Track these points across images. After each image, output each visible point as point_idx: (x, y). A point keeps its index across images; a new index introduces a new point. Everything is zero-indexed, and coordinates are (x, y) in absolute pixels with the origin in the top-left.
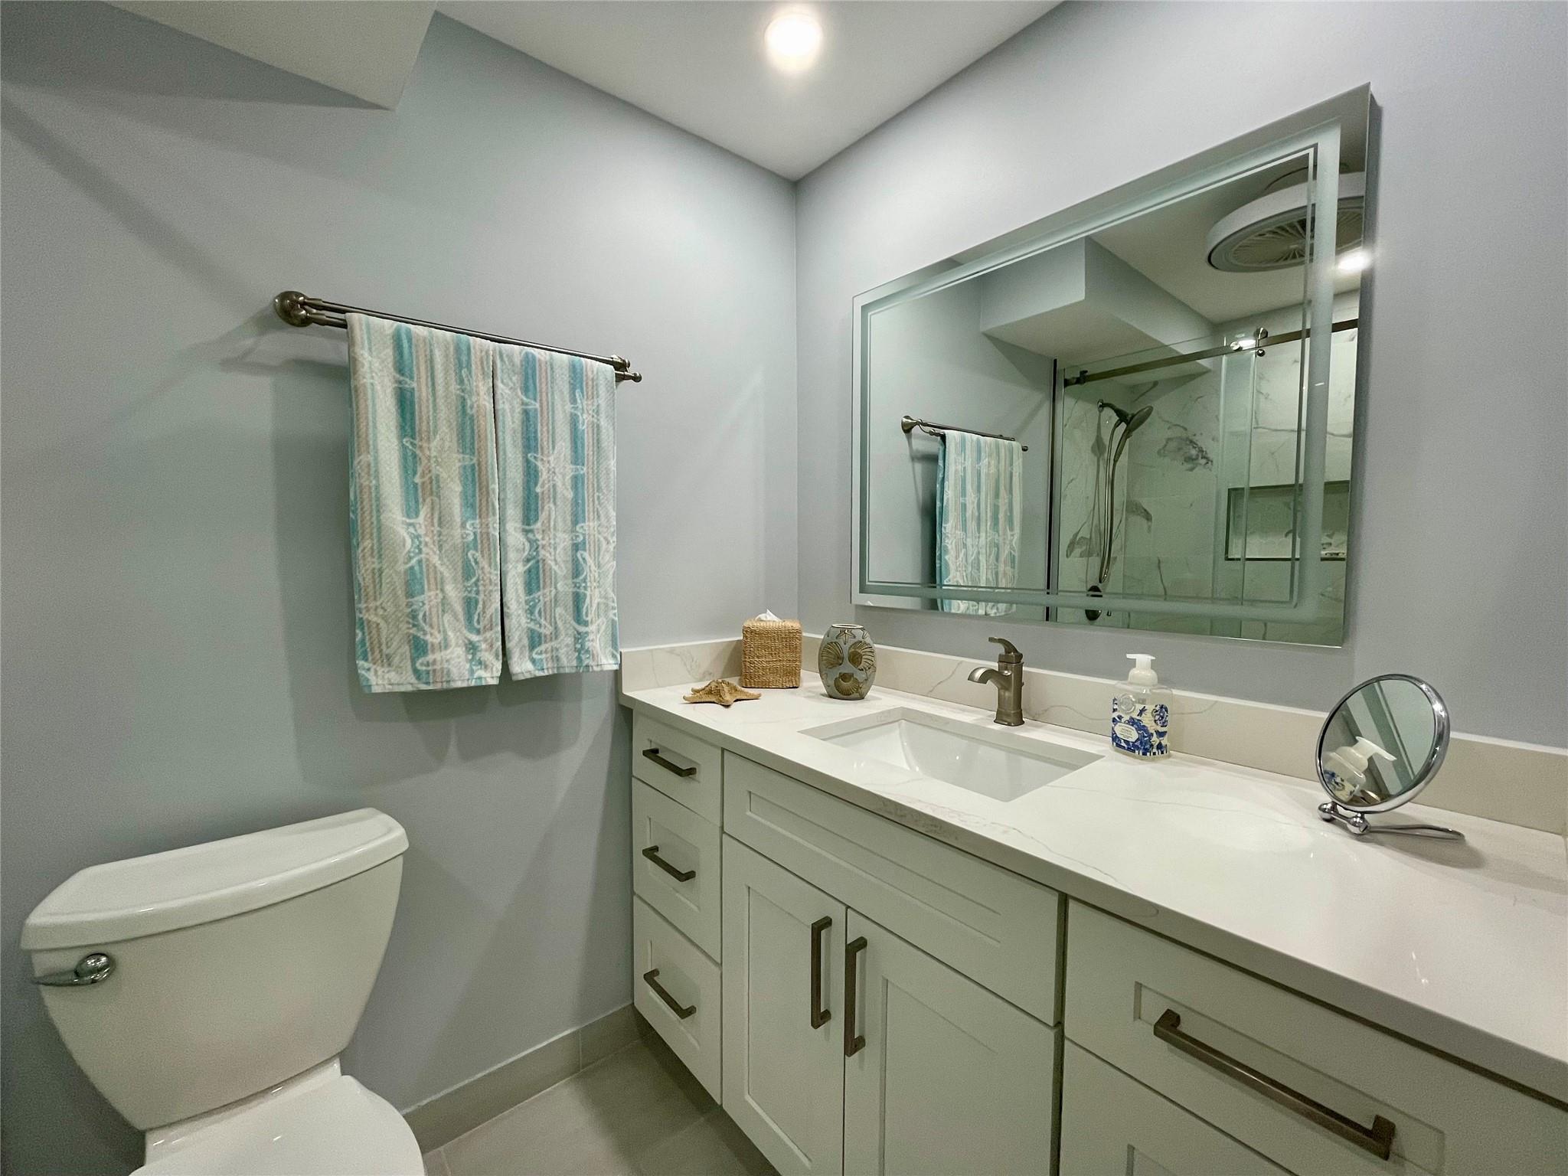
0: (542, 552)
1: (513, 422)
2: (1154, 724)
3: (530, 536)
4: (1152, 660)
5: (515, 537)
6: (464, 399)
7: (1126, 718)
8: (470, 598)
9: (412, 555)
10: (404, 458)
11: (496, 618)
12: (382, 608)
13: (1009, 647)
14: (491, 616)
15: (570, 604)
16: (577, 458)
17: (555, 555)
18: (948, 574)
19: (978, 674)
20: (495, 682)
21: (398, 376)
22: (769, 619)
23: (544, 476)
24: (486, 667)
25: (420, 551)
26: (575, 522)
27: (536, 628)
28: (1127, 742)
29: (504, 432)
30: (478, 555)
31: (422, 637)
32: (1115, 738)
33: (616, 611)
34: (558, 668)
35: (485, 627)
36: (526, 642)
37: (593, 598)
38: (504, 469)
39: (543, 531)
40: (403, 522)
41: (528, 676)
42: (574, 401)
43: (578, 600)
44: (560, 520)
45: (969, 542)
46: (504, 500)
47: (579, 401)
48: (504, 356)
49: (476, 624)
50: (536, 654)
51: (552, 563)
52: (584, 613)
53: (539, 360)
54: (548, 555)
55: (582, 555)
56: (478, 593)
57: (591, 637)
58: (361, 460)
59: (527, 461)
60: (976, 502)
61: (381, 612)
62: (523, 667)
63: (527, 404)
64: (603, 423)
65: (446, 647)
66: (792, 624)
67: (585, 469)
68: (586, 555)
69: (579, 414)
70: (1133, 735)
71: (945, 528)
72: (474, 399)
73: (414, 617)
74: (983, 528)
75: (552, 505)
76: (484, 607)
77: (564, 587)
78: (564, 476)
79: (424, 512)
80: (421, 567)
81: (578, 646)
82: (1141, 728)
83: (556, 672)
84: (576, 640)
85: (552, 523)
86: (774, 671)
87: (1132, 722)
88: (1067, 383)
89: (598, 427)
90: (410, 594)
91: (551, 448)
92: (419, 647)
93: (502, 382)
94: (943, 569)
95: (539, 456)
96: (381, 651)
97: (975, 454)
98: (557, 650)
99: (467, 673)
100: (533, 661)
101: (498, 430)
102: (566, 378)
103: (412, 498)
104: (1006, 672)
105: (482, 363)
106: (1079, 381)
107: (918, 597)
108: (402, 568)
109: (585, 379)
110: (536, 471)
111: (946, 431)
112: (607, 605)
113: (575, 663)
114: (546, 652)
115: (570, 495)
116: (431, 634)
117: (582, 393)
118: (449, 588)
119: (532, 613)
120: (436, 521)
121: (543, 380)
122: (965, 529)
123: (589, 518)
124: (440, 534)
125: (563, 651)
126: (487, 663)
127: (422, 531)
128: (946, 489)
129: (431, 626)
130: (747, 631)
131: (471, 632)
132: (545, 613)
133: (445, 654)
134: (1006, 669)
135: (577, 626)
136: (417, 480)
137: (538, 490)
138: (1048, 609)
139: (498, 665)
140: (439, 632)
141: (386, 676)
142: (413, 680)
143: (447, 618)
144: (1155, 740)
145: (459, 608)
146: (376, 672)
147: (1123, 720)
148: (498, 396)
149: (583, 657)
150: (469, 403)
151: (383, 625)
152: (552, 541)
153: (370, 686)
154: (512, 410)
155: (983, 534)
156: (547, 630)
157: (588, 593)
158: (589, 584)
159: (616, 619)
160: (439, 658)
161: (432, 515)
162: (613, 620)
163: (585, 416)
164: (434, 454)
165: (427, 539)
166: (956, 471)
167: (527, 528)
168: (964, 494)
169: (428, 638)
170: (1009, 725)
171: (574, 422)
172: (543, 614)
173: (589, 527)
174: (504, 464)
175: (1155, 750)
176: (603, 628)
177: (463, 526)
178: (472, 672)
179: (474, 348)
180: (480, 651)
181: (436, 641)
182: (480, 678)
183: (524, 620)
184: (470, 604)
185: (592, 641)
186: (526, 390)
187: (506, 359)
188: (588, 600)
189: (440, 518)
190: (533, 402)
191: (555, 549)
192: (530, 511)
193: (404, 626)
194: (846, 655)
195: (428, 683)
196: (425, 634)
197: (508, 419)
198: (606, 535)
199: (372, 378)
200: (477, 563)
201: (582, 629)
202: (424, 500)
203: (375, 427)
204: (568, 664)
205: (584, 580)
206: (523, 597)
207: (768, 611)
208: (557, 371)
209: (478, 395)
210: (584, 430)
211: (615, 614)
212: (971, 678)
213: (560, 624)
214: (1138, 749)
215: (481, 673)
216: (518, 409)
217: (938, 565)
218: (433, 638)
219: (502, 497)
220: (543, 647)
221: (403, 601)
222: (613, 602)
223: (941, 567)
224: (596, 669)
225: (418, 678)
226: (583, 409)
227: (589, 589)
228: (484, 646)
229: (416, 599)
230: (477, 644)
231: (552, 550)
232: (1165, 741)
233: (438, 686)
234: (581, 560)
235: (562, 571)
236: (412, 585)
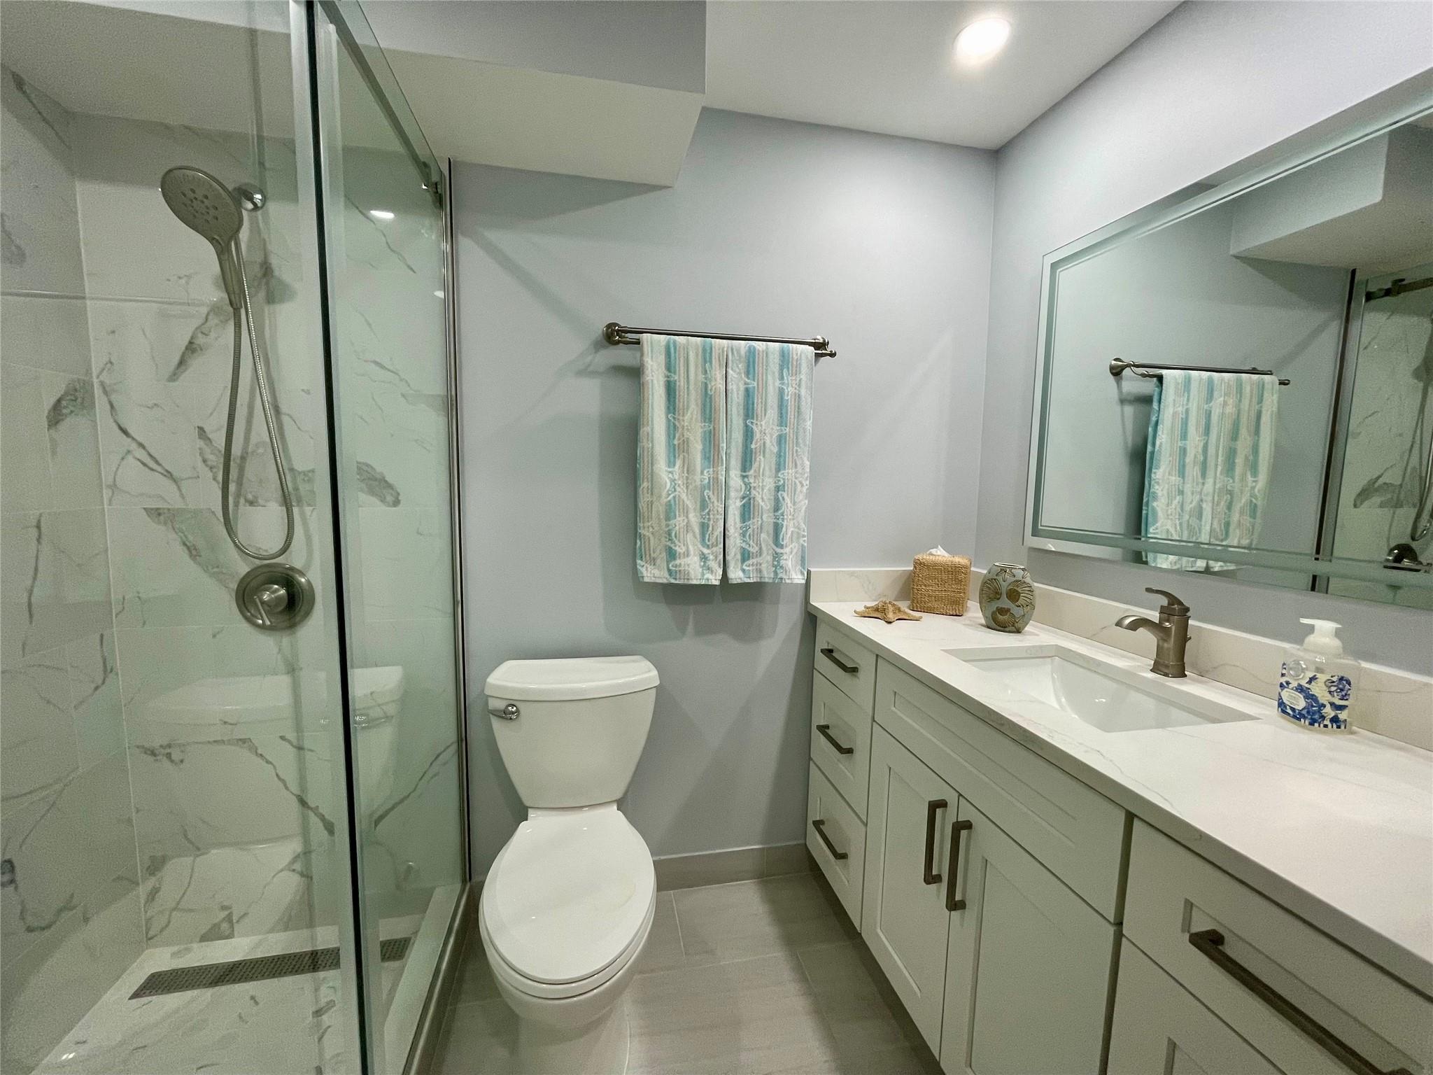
0: (753, 492)
1: (738, 398)
2: (1328, 694)
3: (746, 480)
4: (1337, 629)
5: (735, 480)
6: (706, 384)
7: (1294, 684)
8: (703, 523)
9: (670, 492)
10: (668, 428)
11: (720, 538)
12: (652, 527)
13: (1173, 600)
14: (717, 537)
15: (771, 531)
16: (782, 419)
17: (762, 494)
18: (1155, 521)
19: (1127, 621)
20: (717, 583)
21: (667, 373)
22: (939, 553)
23: (757, 436)
24: (712, 572)
25: (675, 491)
26: (778, 470)
27: (747, 547)
28: (1293, 709)
29: (731, 406)
30: (711, 493)
31: (674, 548)
32: (1281, 704)
33: (806, 539)
34: (761, 578)
35: (712, 544)
36: (739, 557)
37: (789, 528)
38: (731, 432)
39: (755, 477)
40: (666, 471)
41: (739, 581)
42: (782, 378)
43: (777, 528)
44: (767, 468)
45: (1188, 488)
46: (730, 453)
47: (785, 378)
48: (734, 350)
49: (707, 541)
50: (746, 565)
51: (760, 501)
52: (781, 539)
53: (758, 350)
54: (757, 494)
55: (781, 495)
56: (709, 519)
57: (785, 557)
58: (644, 430)
59: (746, 426)
60: (1202, 444)
61: (651, 530)
62: (736, 575)
63: (748, 384)
64: (803, 392)
65: (688, 555)
66: (959, 560)
67: (788, 429)
68: (785, 495)
69: (785, 388)
70: (1300, 704)
71: (1155, 473)
72: (713, 384)
73: (670, 535)
74: (1210, 473)
75: (762, 457)
76: (713, 529)
77: (768, 518)
78: (771, 437)
79: (679, 463)
80: (675, 501)
81: (776, 563)
82: (1310, 697)
83: (759, 581)
84: (774, 558)
85: (761, 471)
86: (937, 599)
87: (1300, 689)
88: (1369, 296)
89: (798, 397)
90: (668, 519)
91: (763, 415)
92: (672, 555)
93: (732, 369)
94: (1150, 515)
95: (754, 421)
96: (650, 555)
97: (1204, 394)
98: (761, 565)
99: (700, 575)
100: (743, 571)
101: (728, 404)
102: (777, 361)
103: (672, 455)
104: (1167, 624)
105: (719, 358)
106: (1388, 293)
108: (664, 500)
109: (790, 360)
110: (752, 432)
111: (1164, 372)
112: (798, 533)
113: (772, 575)
114: (753, 565)
115: (775, 450)
116: (679, 546)
117: (788, 371)
118: (691, 515)
119: (744, 536)
120: (685, 469)
121: (761, 365)
122: (1182, 473)
123: (788, 466)
124: (687, 478)
125: (764, 566)
126: (713, 569)
127: (676, 477)
128: (1159, 433)
129: (679, 541)
130: (919, 564)
131: (704, 547)
132: (753, 536)
133: (688, 560)
134: (1168, 621)
135: (775, 547)
136: (676, 442)
137: (753, 446)
139: (720, 572)
140: (684, 545)
141: (652, 572)
142: (667, 575)
143: (690, 536)
144: (1329, 712)
145: (697, 530)
146: (647, 570)
147: (1291, 686)
148: (729, 380)
149: (778, 571)
150: (709, 387)
151: (652, 538)
152: (761, 484)
153: (643, 577)
154: (738, 390)
155: (1210, 481)
156: (754, 549)
157: (785, 523)
158: (785, 517)
159: (806, 544)
160: (683, 563)
161: (684, 465)
162: (803, 545)
163: (790, 389)
164: (686, 424)
165: (680, 482)
166: (1175, 414)
167: (744, 474)
168: (1184, 436)
169: (677, 548)
170: (1166, 675)
171: (781, 393)
172: (752, 537)
173: (788, 473)
174: (731, 428)
175: (1327, 722)
176: (795, 551)
177: (702, 473)
178: (703, 574)
179: (715, 348)
180: (709, 560)
181: (682, 551)
182: (708, 579)
183: (738, 541)
184: (704, 527)
185: (786, 560)
186: (747, 374)
187: (735, 353)
188: (784, 529)
189: (688, 468)
190: (753, 382)
191: (763, 490)
192: (747, 461)
193: (663, 539)
194: (1004, 591)
195: (676, 579)
196: (675, 546)
197: (735, 395)
198: (800, 479)
199: (652, 376)
200: (709, 499)
201: (779, 550)
202: (679, 456)
203: (652, 408)
204: (768, 576)
205: (783, 513)
206: (739, 525)
207: (939, 547)
208: (771, 357)
209: (716, 380)
210: (788, 400)
211: (804, 541)
212: (1119, 624)
213: (764, 548)
214: (1305, 718)
215: (708, 575)
216: (742, 388)
217: (1144, 512)
218: (680, 549)
219: (728, 452)
220: (750, 562)
221: (664, 523)
222: (804, 531)
223: (1147, 514)
224: (788, 581)
225: (670, 575)
226: (788, 384)
227: (785, 521)
228: (711, 557)
229: (671, 522)
230: (707, 556)
231: (760, 491)
232: (1343, 715)
233: (681, 582)
234: (781, 498)
235: (767, 506)
236: (669, 513)
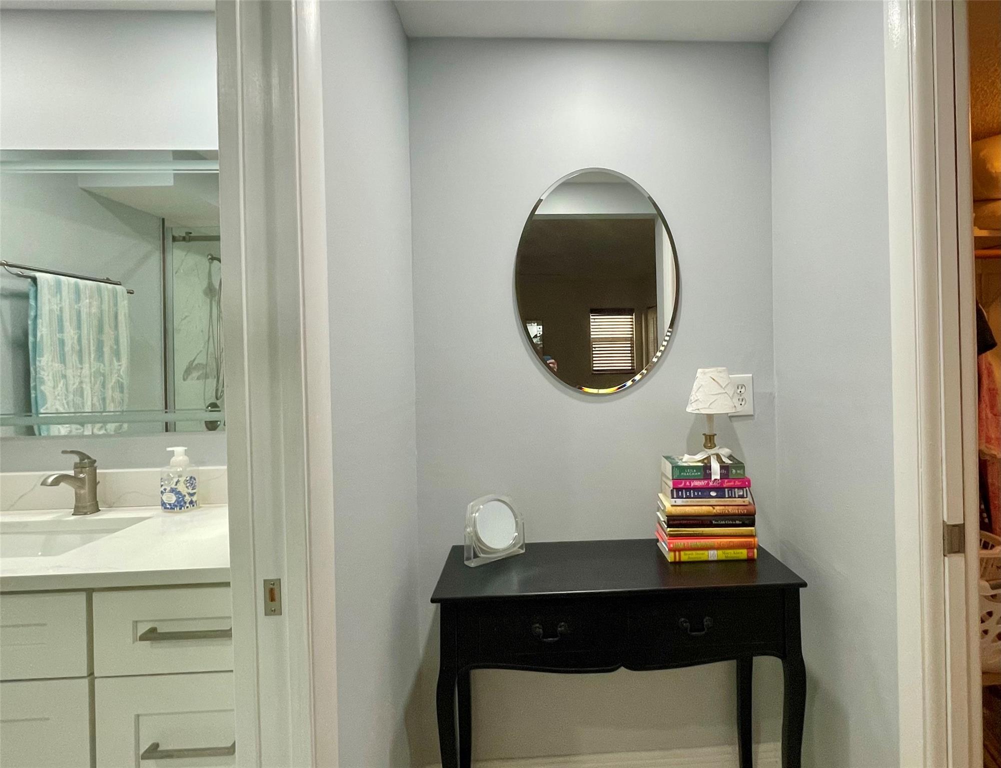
2: (186, 489)
4: (185, 450)
7: (168, 489)
13: (83, 456)
18: (45, 403)
19: (50, 480)
28: (170, 504)
32: (163, 504)
45: (69, 373)
60: (76, 337)
70: (173, 499)
71: (40, 361)
74: (86, 358)
82: (178, 493)
87: (173, 490)
88: (174, 239)
94: (39, 399)
97: (73, 296)
104: (81, 475)
106: (184, 239)
107: (11, 425)
111: (36, 274)
122: (63, 361)
128: (39, 326)
134: (81, 472)
138: (166, 423)
144: (188, 499)
147: (167, 491)
155: (87, 366)
166: (51, 311)
168: (61, 330)
170: (85, 514)
175: (188, 505)
212: (44, 483)
214: (176, 506)
217: (33, 396)
223: (36, 397)
232: (194, 498)
